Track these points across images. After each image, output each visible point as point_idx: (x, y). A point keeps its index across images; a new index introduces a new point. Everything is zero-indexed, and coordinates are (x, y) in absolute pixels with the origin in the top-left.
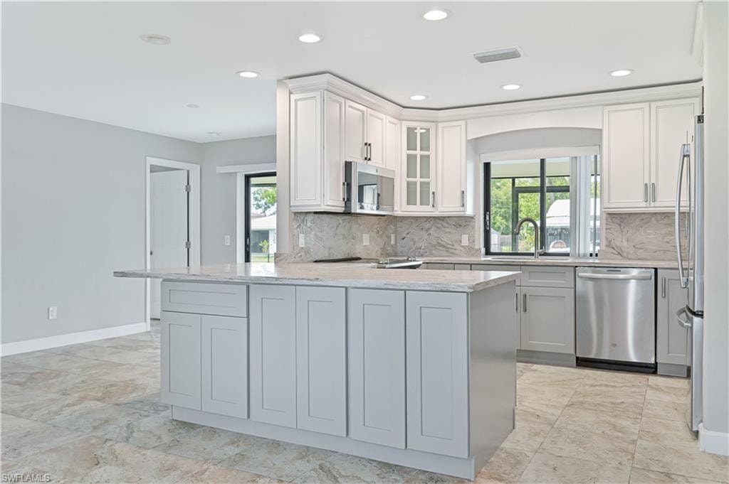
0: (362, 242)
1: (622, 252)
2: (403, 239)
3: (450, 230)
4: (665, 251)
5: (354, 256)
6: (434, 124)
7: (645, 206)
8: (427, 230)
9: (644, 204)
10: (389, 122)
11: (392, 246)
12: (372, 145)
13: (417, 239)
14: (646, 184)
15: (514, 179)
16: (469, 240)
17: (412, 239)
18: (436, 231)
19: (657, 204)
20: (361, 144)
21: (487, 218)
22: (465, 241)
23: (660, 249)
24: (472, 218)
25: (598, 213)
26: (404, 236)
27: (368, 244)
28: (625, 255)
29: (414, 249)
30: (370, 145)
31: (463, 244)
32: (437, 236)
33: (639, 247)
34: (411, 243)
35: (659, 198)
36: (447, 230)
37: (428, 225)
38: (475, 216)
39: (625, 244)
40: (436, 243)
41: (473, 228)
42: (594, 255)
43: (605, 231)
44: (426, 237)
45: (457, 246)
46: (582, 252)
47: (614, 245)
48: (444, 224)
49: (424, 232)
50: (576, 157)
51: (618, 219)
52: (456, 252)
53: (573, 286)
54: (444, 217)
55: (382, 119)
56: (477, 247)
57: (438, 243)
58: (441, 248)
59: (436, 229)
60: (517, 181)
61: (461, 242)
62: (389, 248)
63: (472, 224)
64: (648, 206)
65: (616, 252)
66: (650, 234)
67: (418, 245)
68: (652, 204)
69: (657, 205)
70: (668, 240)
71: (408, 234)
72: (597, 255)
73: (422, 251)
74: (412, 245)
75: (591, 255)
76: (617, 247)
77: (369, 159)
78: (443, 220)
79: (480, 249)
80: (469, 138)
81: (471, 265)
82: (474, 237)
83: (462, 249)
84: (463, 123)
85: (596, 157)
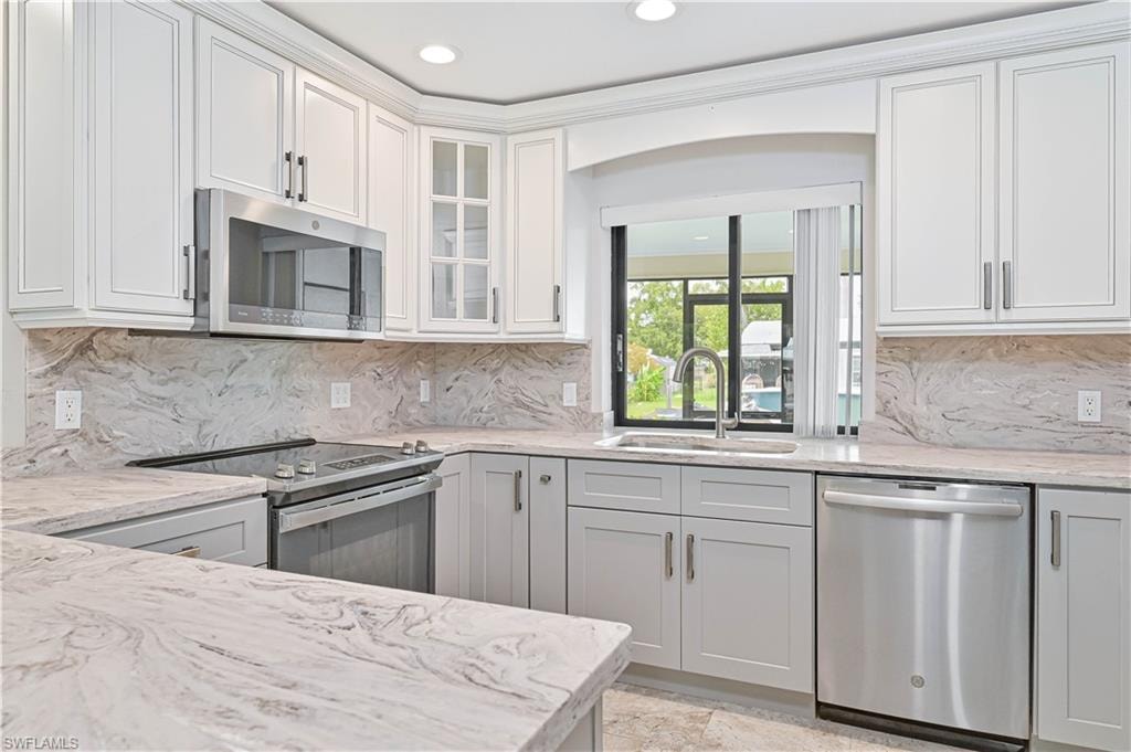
0: (329, 402)
1: (916, 428)
2: (448, 390)
3: (541, 373)
4: (1018, 429)
5: (298, 437)
6: (497, 137)
7: (983, 319)
8: (495, 371)
9: (982, 315)
10: (380, 120)
11: (423, 406)
12: (310, 164)
13: (474, 391)
14: (987, 267)
15: (686, 281)
16: (578, 394)
17: (466, 391)
18: (511, 374)
19: (1014, 314)
20: (273, 156)
21: (620, 348)
22: (570, 396)
23: (1005, 422)
24: (584, 346)
25: (857, 337)
26: (449, 384)
27: (348, 405)
28: (921, 434)
29: (467, 411)
30: (301, 161)
31: (565, 404)
32: (512, 383)
33: (955, 415)
34: (464, 399)
35: (1019, 299)
36: (534, 372)
37: (495, 364)
38: (590, 341)
39: (922, 409)
40: (509, 400)
41: (587, 368)
42: (848, 430)
43: (873, 377)
44: (492, 386)
45: (553, 408)
46: (820, 423)
47: (896, 412)
48: (528, 359)
49: (488, 377)
50: (809, 210)
51: (901, 350)
52: (553, 419)
53: (810, 522)
54: (527, 345)
55: (354, 109)
56: (594, 410)
57: (516, 400)
58: (520, 410)
59: (512, 370)
60: (691, 284)
61: (561, 398)
62: (413, 411)
63: (584, 359)
64: (993, 319)
65: (900, 429)
66: (983, 387)
67: (476, 403)
68: (1003, 315)
69: (1014, 318)
70: (1027, 401)
71: (457, 379)
72: (854, 431)
73: (484, 416)
74: (465, 404)
75: (841, 430)
76: (903, 415)
77: (301, 198)
78: (526, 352)
79: (601, 414)
80: (570, 169)
81: (567, 458)
82: (589, 387)
83: (564, 413)
84: (558, 134)
85: (852, 207)
